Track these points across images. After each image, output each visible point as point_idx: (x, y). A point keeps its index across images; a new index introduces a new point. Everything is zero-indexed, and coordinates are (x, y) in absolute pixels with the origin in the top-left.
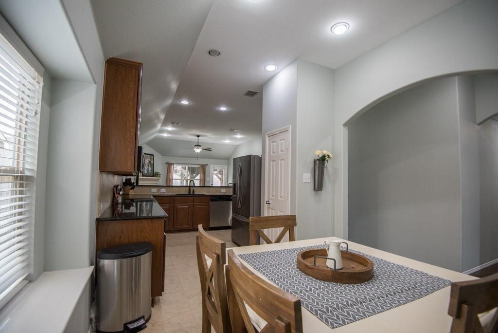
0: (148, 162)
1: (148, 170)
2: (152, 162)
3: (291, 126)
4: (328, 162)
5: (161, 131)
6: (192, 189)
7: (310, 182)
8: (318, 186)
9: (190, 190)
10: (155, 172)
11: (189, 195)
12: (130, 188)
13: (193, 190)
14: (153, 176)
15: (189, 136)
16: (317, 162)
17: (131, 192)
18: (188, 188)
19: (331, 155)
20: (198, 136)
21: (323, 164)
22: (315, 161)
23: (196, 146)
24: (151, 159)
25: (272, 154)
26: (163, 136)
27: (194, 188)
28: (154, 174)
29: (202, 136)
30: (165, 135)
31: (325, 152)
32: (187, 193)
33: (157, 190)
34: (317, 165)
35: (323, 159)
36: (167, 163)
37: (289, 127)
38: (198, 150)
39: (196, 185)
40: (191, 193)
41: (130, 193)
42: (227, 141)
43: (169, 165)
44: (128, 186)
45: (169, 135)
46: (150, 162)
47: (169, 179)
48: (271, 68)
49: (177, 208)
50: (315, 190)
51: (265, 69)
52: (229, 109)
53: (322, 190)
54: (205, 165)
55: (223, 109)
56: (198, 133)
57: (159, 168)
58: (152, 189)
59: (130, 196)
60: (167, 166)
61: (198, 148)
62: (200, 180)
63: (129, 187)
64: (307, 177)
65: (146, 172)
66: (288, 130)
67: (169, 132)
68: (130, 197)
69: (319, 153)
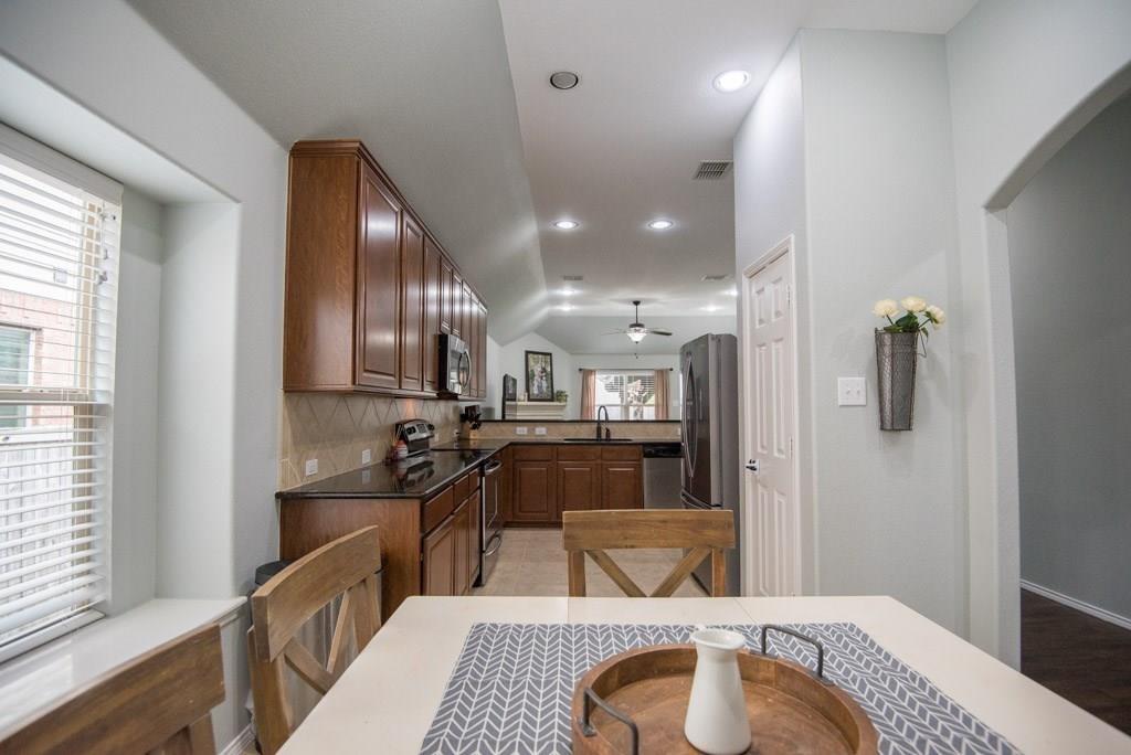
0: (540, 369)
1: (540, 387)
2: (549, 370)
3: (793, 237)
4: (927, 334)
5: (557, 301)
6: (604, 426)
7: (862, 401)
8: (898, 414)
9: (599, 430)
10: (555, 391)
11: (598, 441)
12: (471, 426)
13: (608, 430)
14: (552, 400)
15: (615, 304)
16: (887, 338)
17: (474, 435)
18: (595, 426)
19: (938, 313)
20: (637, 303)
21: (913, 343)
22: (878, 336)
23: (632, 326)
24: (546, 362)
25: (757, 326)
26: (560, 311)
27: (610, 426)
28: (555, 396)
29: (648, 301)
30: (566, 308)
31: (911, 304)
32: (595, 437)
33: (528, 431)
34: (887, 350)
35: (907, 328)
36: (580, 370)
37: (788, 241)
38: (637, 336)
39: (610, 418)
40: (604, 436)
41: (472, 437)
42: (712, 309)
43: (586, 374)
44: (468, 422)
45: (574, 308)
46: (544, 370)
47: (584, 404)
48: (731, 81)
49: (564, 472)
50: (882, 428)
51: (718, 90)
52: (675, 225)
53: (909, 428)
54: (667, 370)
55: (661, 225)
56: (637, 297)
57: (564, 381)
58: (518, 429)
59: (472, 442)
60: (580, 375)
61: (636, 331)
62: (657, 406)
63: (469, 425)
64: (855, 388)
65: (536, 392)
66: (787, 251)
67: (573, 300)
68: (472, 445)
69: (889, 308)
